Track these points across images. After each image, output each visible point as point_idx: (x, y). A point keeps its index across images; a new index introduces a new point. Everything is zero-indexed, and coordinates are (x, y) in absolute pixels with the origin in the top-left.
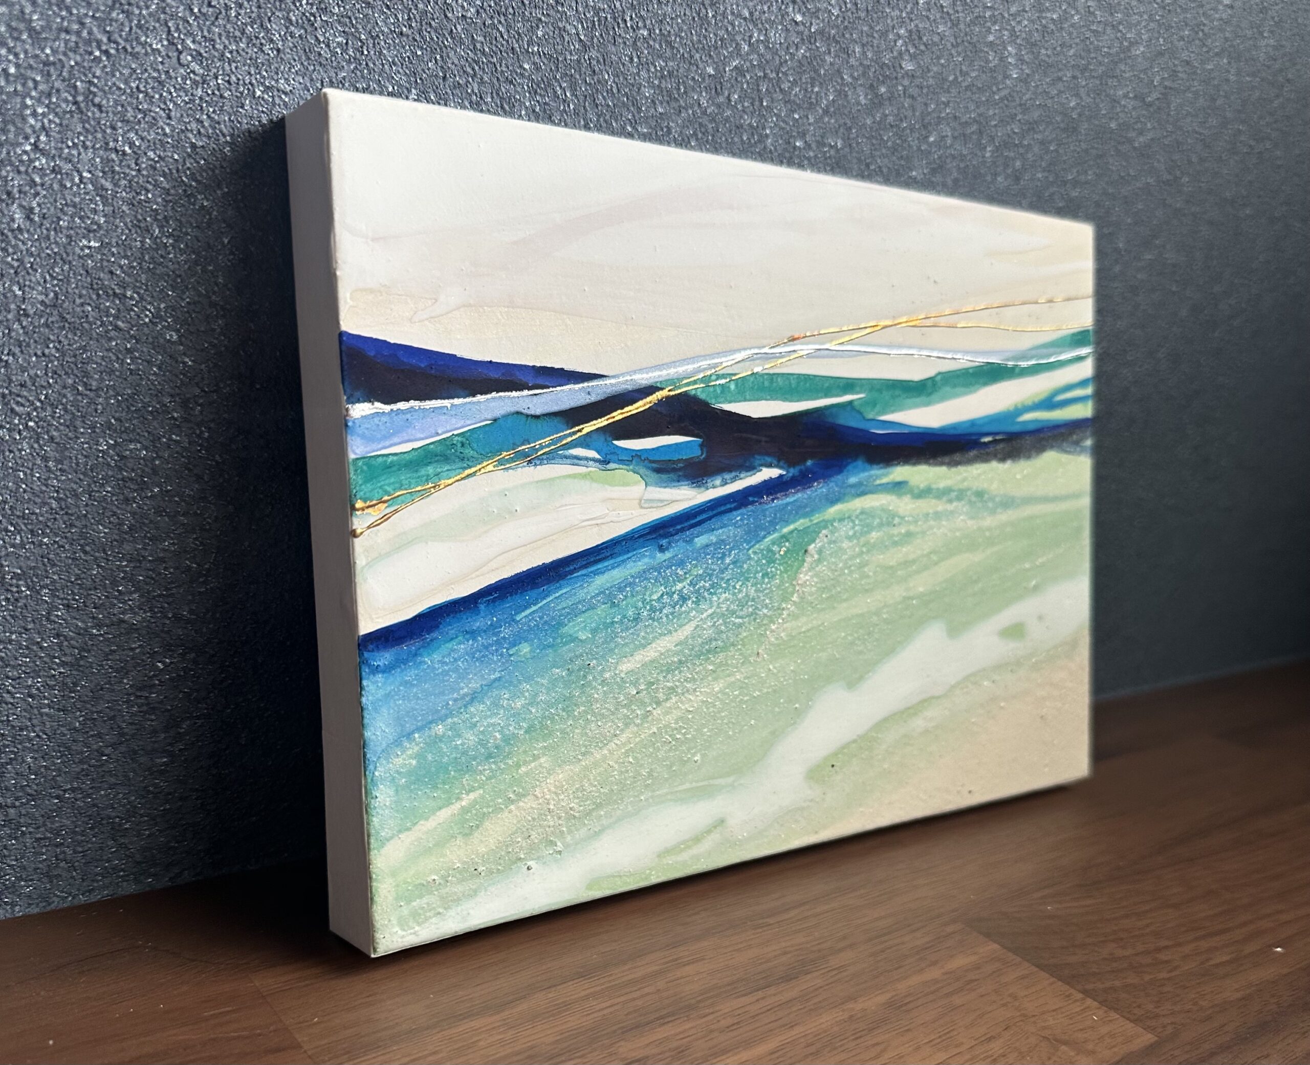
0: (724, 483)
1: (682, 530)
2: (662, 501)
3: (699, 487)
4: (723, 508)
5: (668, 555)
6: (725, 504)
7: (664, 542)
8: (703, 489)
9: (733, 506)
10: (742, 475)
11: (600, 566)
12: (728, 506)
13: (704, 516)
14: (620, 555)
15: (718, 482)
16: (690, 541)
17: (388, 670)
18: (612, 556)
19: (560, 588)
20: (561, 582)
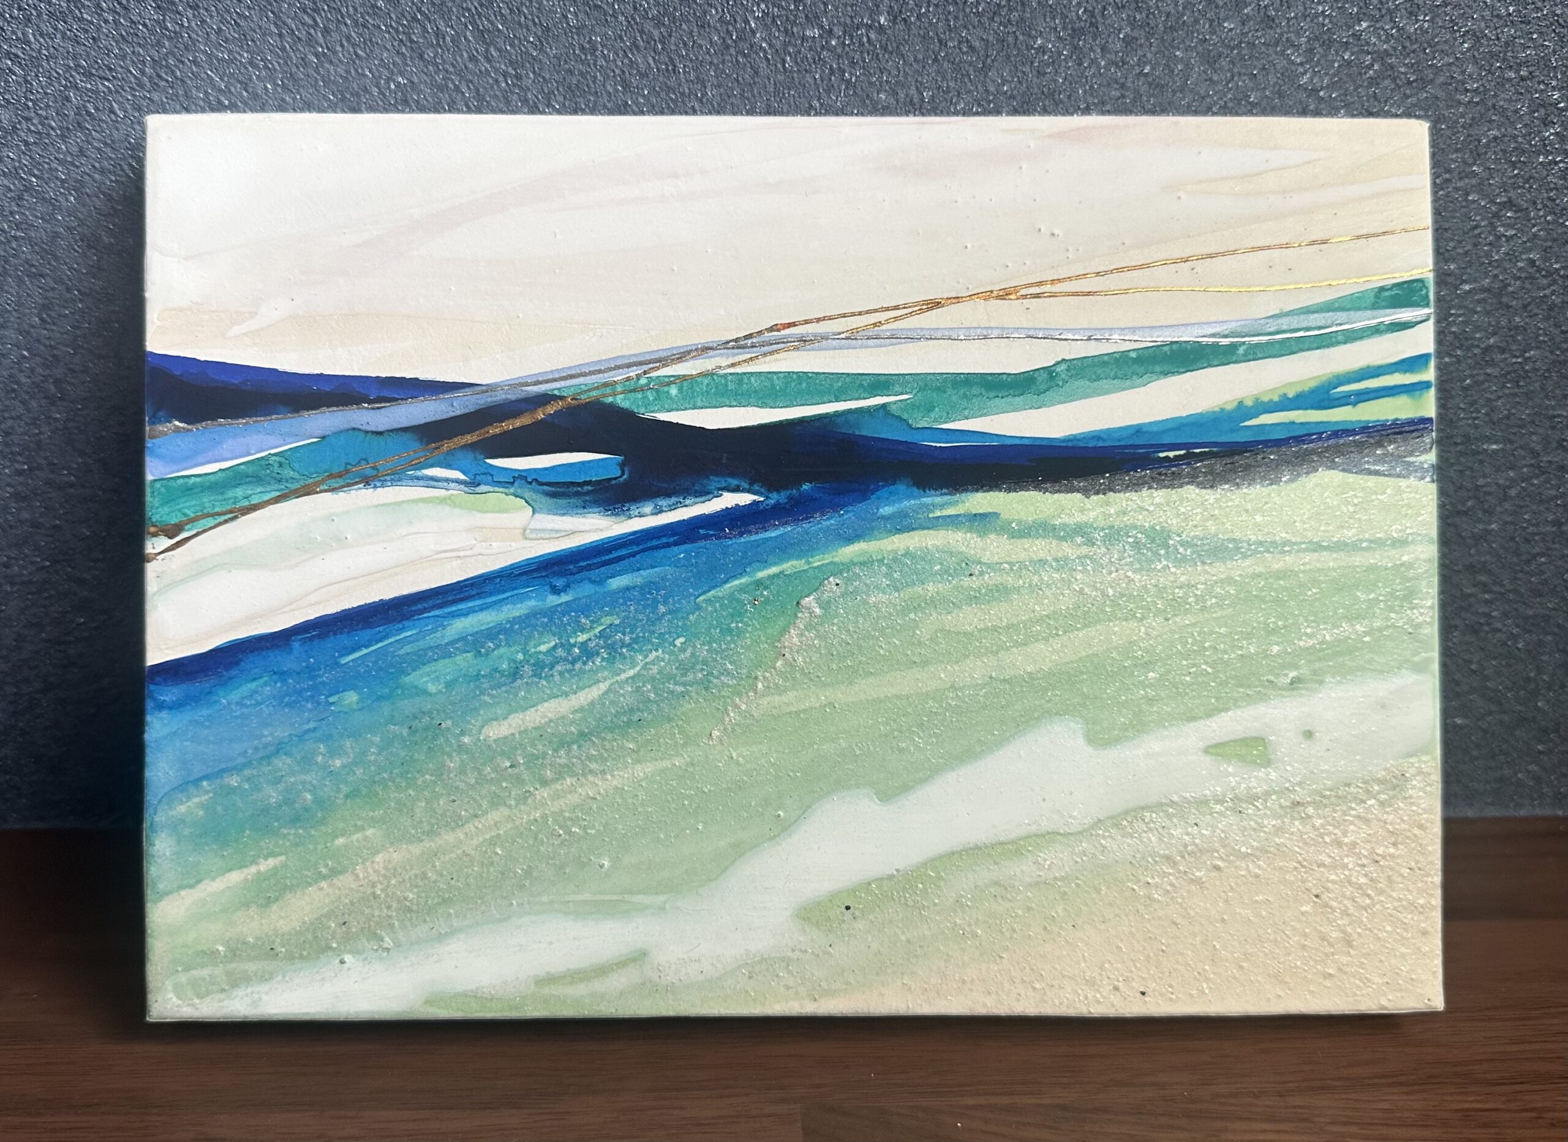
0: (659, 511)
1: (589, 568)
2: (557, 531)
3: (617, 515)
4: (655, 543)
5: (564, 598)
6: (659, 538)
7: (559, 583)
8: (622, 518)
9: (672, 540)
10: (688, 502)
11: (461, 606)
12: (664, 540)
13: (624, 552)
14: (491, 594)
15: (648, 508)
16: (600, 582)
17: (175, 707)
18: (479, 595)
19: (403, 629)
20: (406, 623)
